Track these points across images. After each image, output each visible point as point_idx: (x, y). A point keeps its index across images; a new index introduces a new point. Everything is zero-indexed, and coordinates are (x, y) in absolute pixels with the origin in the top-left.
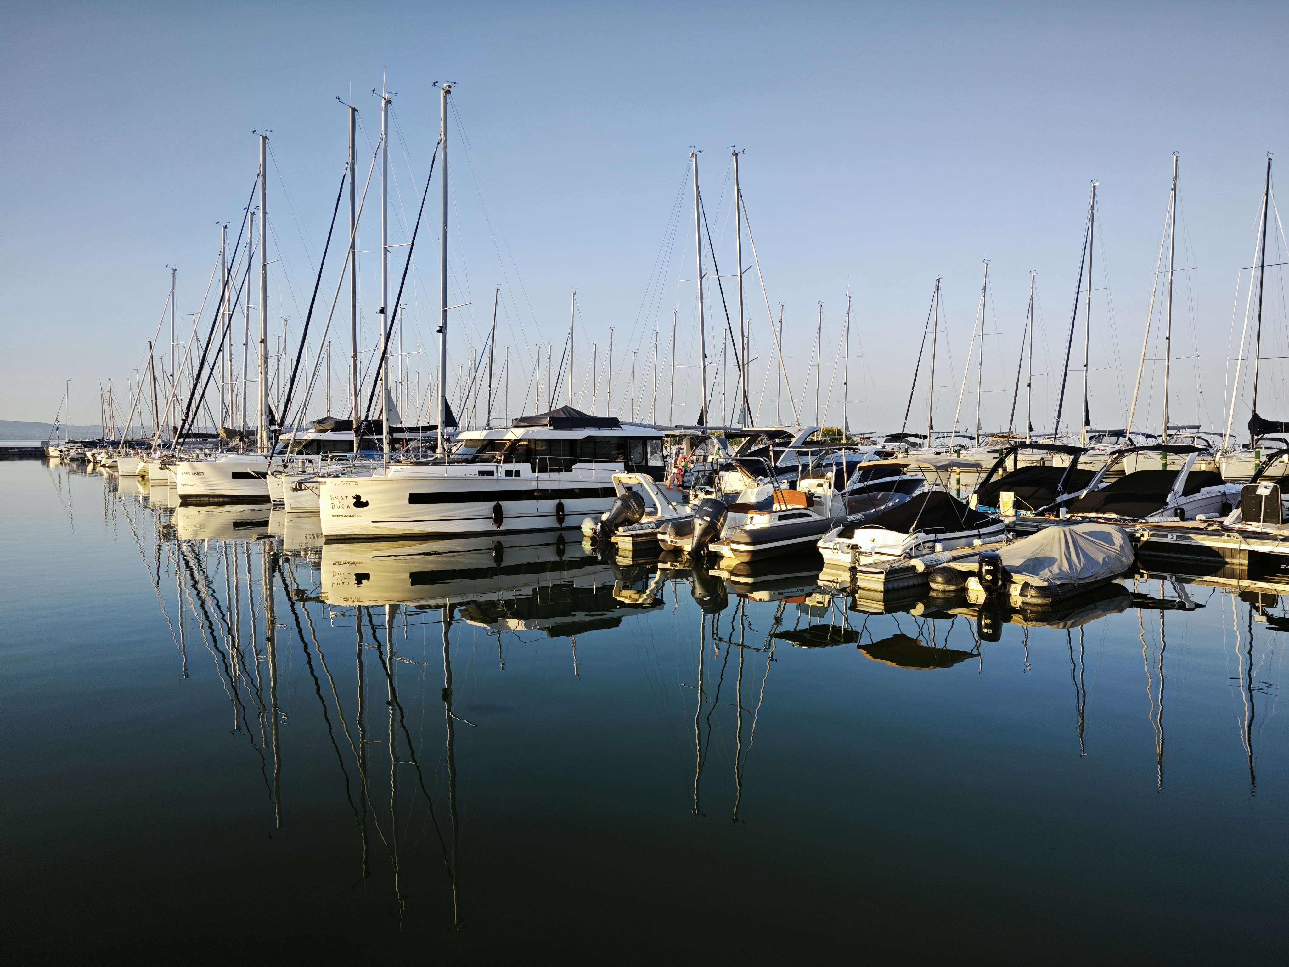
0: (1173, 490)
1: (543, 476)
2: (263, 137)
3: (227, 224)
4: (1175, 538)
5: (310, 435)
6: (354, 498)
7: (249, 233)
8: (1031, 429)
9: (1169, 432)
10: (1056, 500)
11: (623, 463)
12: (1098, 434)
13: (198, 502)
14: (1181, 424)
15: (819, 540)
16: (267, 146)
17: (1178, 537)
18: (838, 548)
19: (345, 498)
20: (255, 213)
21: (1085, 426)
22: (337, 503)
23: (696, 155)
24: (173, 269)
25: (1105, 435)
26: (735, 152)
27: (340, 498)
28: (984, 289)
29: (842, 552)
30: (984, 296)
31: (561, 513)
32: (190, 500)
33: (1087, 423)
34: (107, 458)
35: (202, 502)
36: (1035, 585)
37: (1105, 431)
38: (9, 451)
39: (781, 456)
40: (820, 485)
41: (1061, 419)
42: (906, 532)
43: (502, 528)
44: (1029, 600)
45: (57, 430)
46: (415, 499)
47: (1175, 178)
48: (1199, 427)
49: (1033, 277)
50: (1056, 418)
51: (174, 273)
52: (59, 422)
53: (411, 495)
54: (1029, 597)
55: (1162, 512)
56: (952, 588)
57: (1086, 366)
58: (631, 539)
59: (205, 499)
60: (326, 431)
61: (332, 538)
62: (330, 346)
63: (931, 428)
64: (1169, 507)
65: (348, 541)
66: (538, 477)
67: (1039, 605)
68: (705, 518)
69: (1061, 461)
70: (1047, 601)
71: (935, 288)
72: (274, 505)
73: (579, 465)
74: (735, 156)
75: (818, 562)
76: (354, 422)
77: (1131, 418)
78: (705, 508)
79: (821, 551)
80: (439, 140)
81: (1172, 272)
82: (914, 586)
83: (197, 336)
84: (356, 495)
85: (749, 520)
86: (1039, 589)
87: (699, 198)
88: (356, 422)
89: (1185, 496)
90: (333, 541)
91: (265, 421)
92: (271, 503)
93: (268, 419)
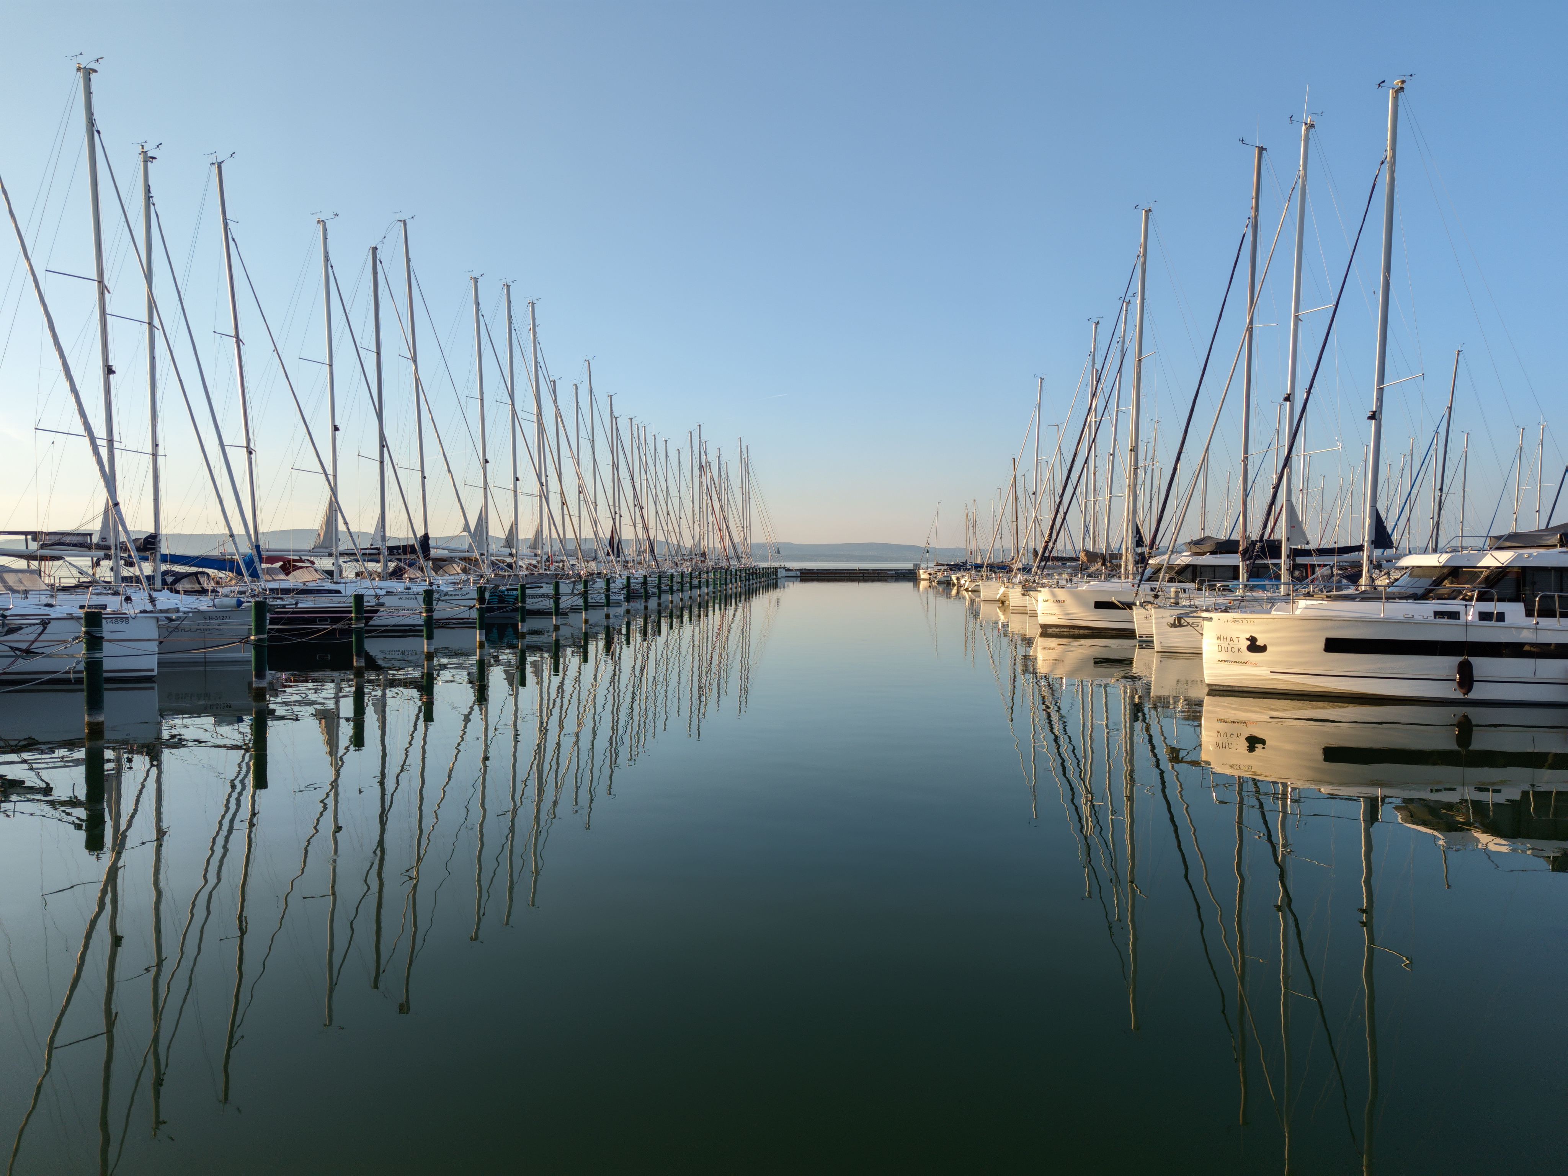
2: (1146, 211)
5: (1184, 559)
6: (1248, 639)
7: (1124, 326)
13: (1058, 633)
16: (1150, 220)
19: (1236, 640)
20: (1131, 302)
22: (1224, 644)
27: (1229, 639)
32: (1050, 630)
35: (1062, 633)
38: (888, 572)
43: (1471, 696)
45: (927, 552)
46: (1333, 645)
52: (929, 544)
53: (1327, 640)
59: (1066, 630)
60: (1204, 554)
61: (1217, 688)
66: (1537, 623)
72: (1140, 641)
76: (1241, 543)
80: (1383, 159)
84: (1251, 636)
88: (1243, 543)
90: (1217, 693)
91: (1132, 543)
92: (1136, 639)
93: (1135, 539)
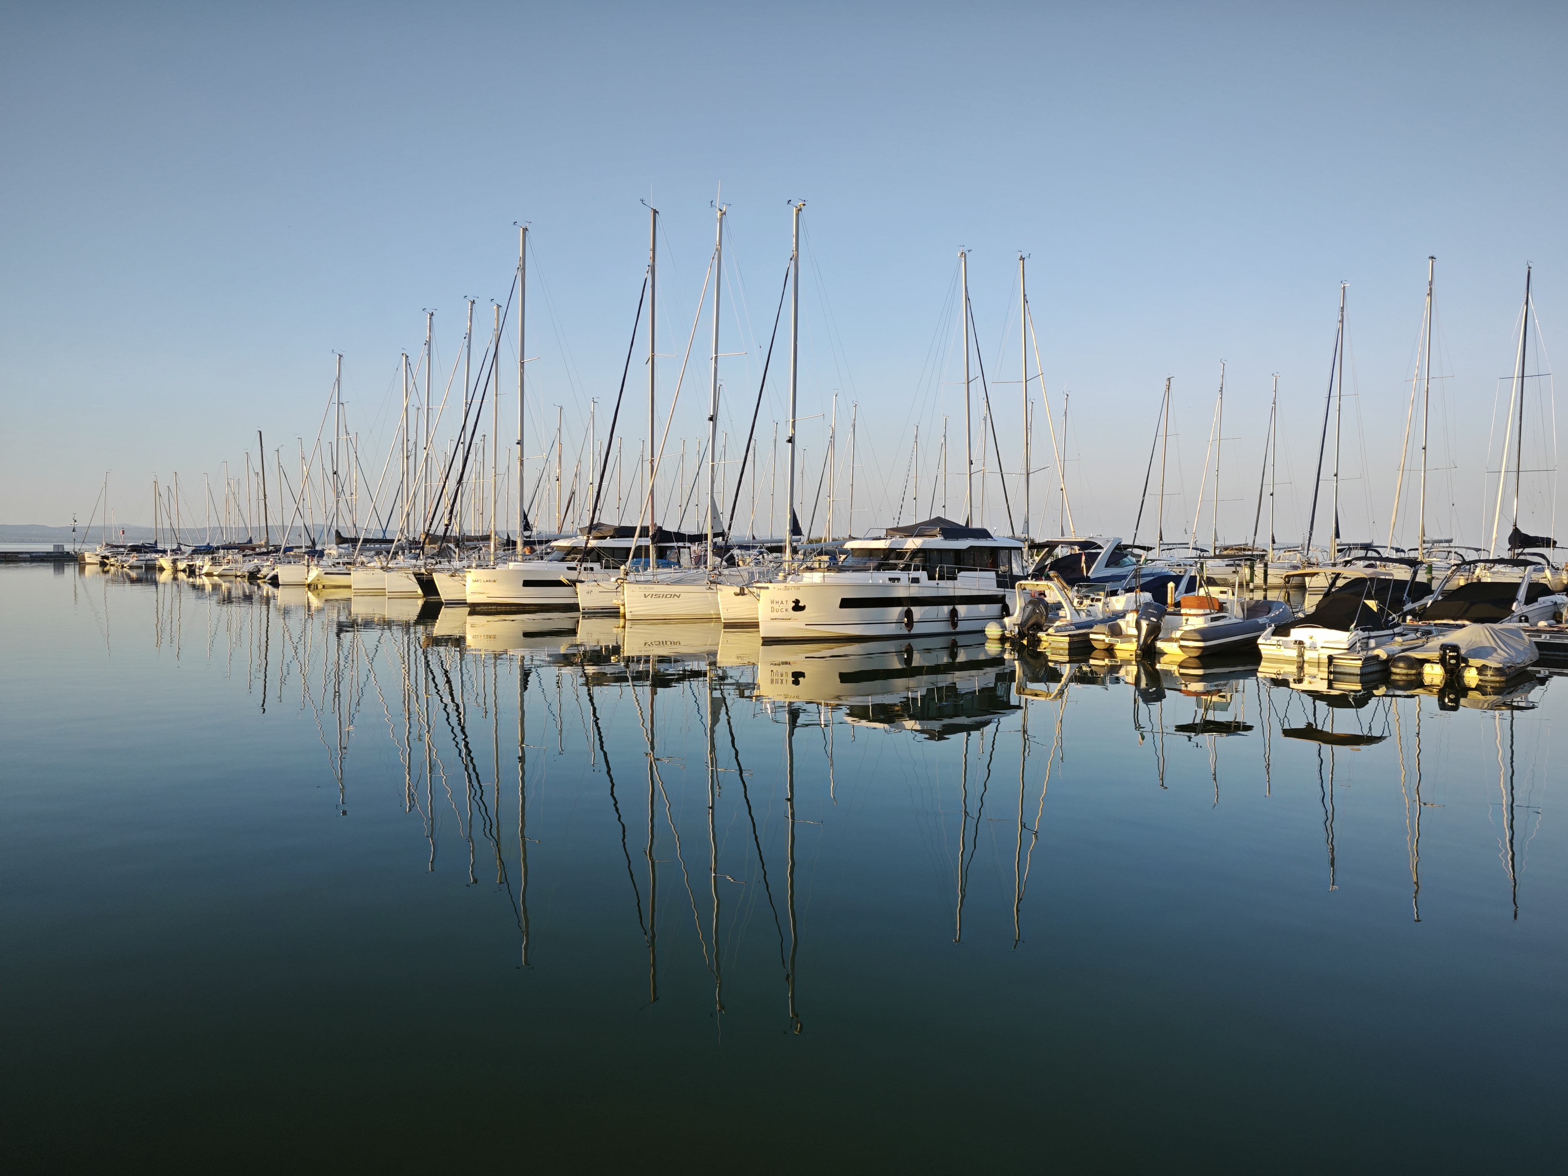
0: (1518, 600)
1: (942, 583)
2: (523, 229)
3: (433, 311)
4: (1548, 638)
6: (793, 602)
7: (469, 323)
8: (1274, 542)
9: (1425, 545)
10: (1403, 609)
12: (1347, 547)
13: (486, 610)
14: (1436, 538)
15: (1259, 636)
16: (527, 237)
17: (1551, 637)
18: (1281, 644)
19: (785, 602)
21: (1335, 539)
22: (776, 606)
23: (965, 255)
24: (339, 355)
25: (1356, 548)
26: (1022, 257)
27: (780, 603)
28: (1221, 391)
29: (1285, 648)
30: (1221, 398)
31: (956, 619)
32: (478, 608)
33: (1337, 535)
34: (210, 565)
35: (490, 610)
36: (1493, 666)
37: (1358, 544)
38: (20, 556)
41: (1314, 530)
42: (1346, 629)
43: (913, 632)
44: (1489, 678)
46: (846, 603)
47: (1431, 283)
48: (1450, 541)
49: (1276, 379)
50: (1309, 530)
51: (340, 359)
53: (843, 600)
54: (1489, 676)
56: (1413, 672)
57: (1336, 475)
58: (1068, 638)
59: (493, 607)
60: (604, 538)
61: (769, 639)
63: (1161, 539)
64: (1515, 614)
65: (781, 643)
66: (938, 584)
67: (1497, 682)
68: (1151, 619)
70: (1503, 679)
71: (1165, 388)
73: (962, 573)
74: (1022, 262)
75: (1256, 657)
76: (650, 529)
77: (1391, 531)
78: (1150, 610)
79: (1260, 647)
80: (791, 256)
81: (1428, 379)
82: (1376, 672)
84: (796, 600)
85: (1184, 621)
86: (1497, 670)
87: (968, 299)
88: (652, 529)
89: (1527, 605)
90: (769, 643)
91: (521, 527)
92: (580, 611)
93: (523, 524)
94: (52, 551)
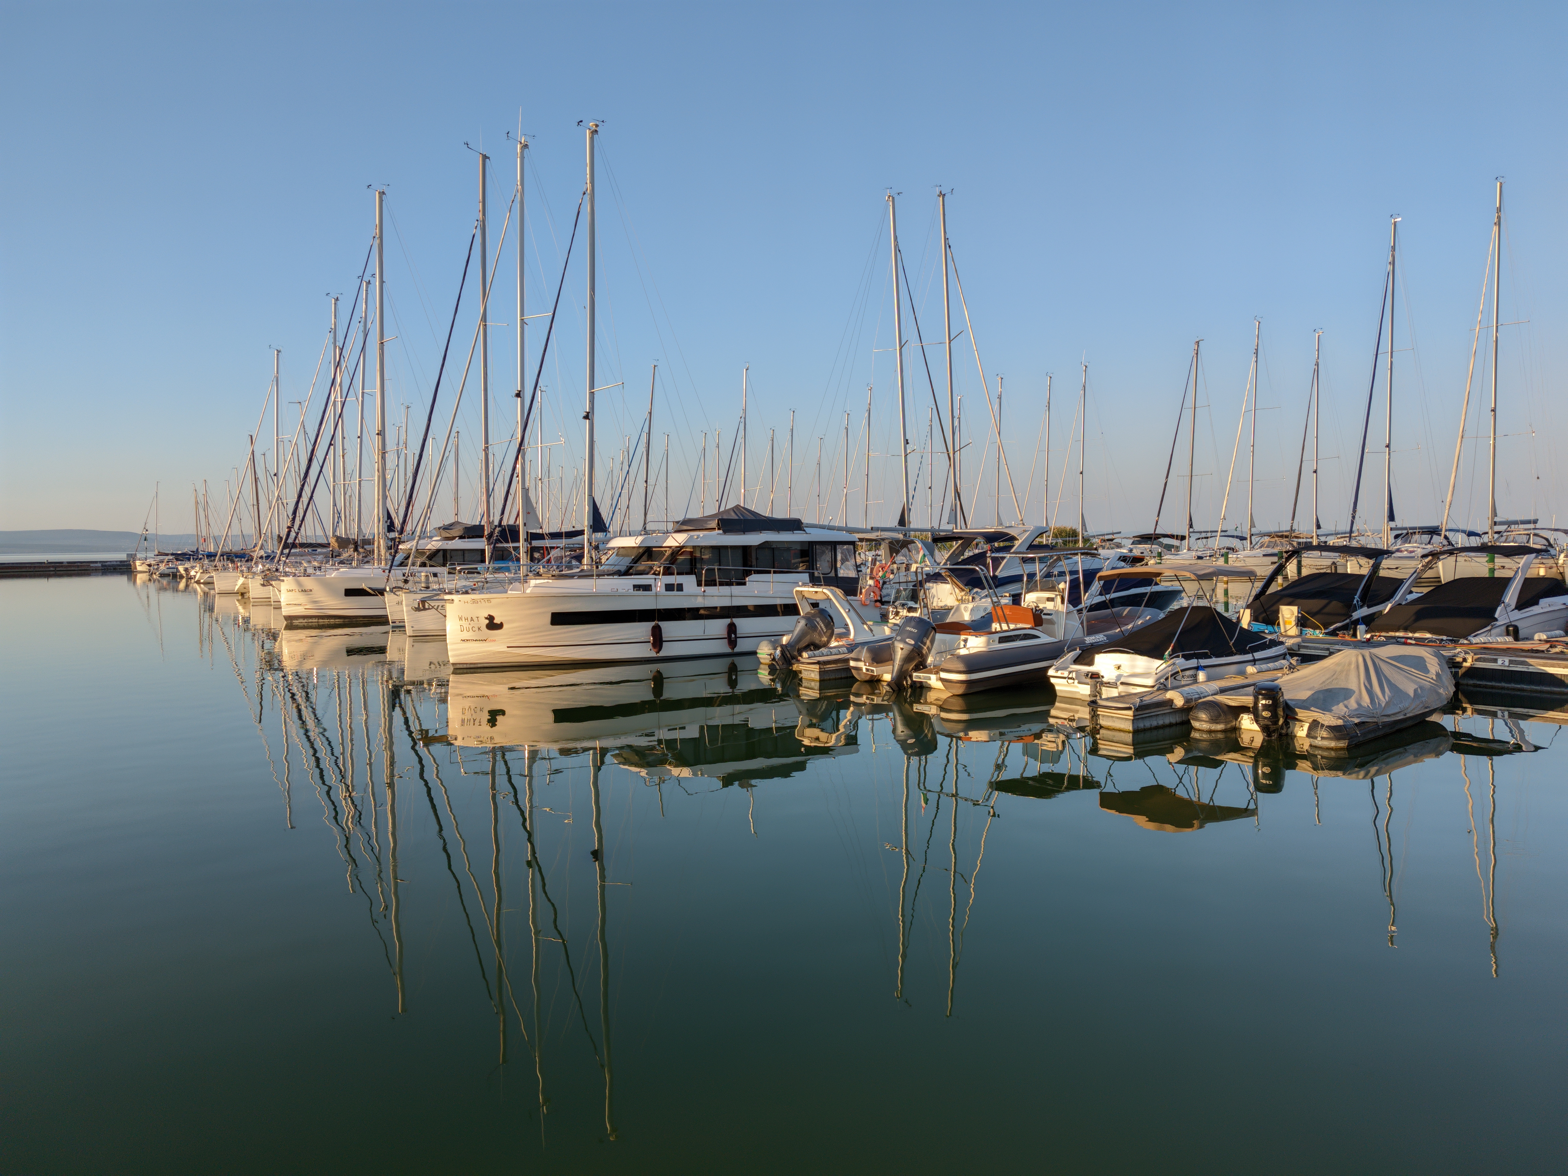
0: (1504, 602)
1: (711, 590)
2: (379, 193)
3: (338, 295)
4: (1507, 663)
5: (435, 544)
6: (486, 618)
7: (364, 306)
8: (1318, 527)
9: (1497, 528)
10: (1351, 616)
11: (808, 574)
12: (1405, 532)
13: (306, 624)
14: (1512, 518)
15: (1049, 667)
16: (384, 202)
17: (1511, 662)
18: (1074, 677)
19: (476, 619)
20: (371, 282)
21: (1388, 522)
22: (466, 625)
23: (893, 198)
24: (277, 350)
25: (1415, 533)
26: (941, 193)
27: (469, 619)
28: (1257, 353)
29: (1079, 683)
30: (1256, 361)
31: (733, 636)
32: (296, 622)
33: (1391, 517)
34: (201, 573)
35: (310, 624)
36: (1326, 723)
37: (1415, 528)
38: (92, 565)
39: (1001, 563)
40: (1050, 599)
41: (1357, 513)
42: (1160, 657)
43: (662, 654)
44: (1319, 742)
45: (145, 540)
46: (559, 619)
47: (1499, 210)
48: (1535, 522)
49: (1319, 336)
50: (1351, 512)
51: (278, 355)
52: (147, 530)
53: (553, 615)
54: (1319, 739)
55: (1490, 630)
56: (1220, 727)
57: (1388, 446)
58: (817, 666)
59: (314, 621)
60: (453, 538)
61: (461, 666)
62: (458, 438)
63: (1191, 526)
64: (1498, 623)
66: (704, 591)
67: (1331, 749)
68: (907, 640)
69: (1355, 566)
70: (1343, 744)
71: (1193, 353)
72: (393, 627)
73: (754, 577)
74: (941, 198)
75: (1048, 694)
76: (486, 528)
77: (1447, 511)
78: (908, 628)
79: (1053, 680)
80: (585, 190)
81: (1497, 327)
82: (1171, 725)
83: (304, 429)
84: (489, 615)
85: (962, 643)
86: (1332, 728)
87: (898, 250)
88: (488, 528)
89: (1520, 610)
90: (461, 671)
91: (383, 528)
92: (389, 625)
93: (386, 525)
94: (126, 560)
